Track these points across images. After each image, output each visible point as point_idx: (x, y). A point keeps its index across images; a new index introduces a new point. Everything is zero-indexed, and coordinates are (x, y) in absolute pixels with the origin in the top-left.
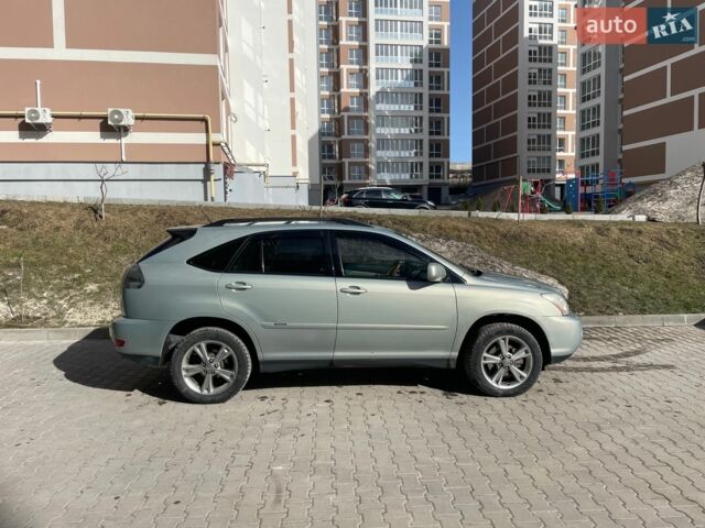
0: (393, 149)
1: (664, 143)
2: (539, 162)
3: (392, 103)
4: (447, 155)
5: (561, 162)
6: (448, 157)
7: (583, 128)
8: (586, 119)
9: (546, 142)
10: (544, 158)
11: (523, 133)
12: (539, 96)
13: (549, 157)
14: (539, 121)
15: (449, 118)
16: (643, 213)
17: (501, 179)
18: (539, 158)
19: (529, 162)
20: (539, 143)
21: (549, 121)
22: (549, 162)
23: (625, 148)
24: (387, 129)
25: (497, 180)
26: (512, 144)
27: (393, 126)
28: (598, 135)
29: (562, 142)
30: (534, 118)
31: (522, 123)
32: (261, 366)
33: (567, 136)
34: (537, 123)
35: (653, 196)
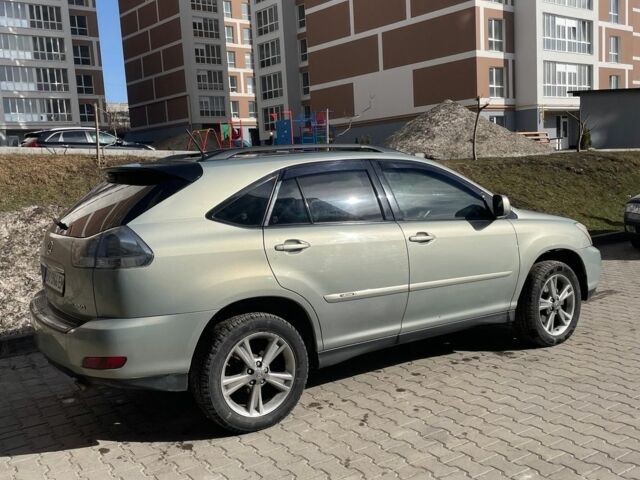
0: (25, 80)
1: (352, 84)
2: (212, 104)
3: (17, 17)
4: (101, 91)
5: (236, 104)
6: (103, 93)
7: (263, 65)
8: (264, 56)
9: (217, 79)
10: (217, 98)
11: (192, 68)
12: (206, 25)
13: (223, 98)
14: (208, 55)
15: (98, 43)
16: (420, 151)
17: (168, 123)
18: (211, 98)
19: (201, 103)
20: (210, 81)
21: (219, 55)
22: (223, 103)
23: (312, 88)
24: (14, 53)
25: (164, 124)
26: (178, 81)
27: (21, 49)
28: (280, 74)
29: (234, 80)
30: (202, 51)
31: (189, 56)
32: (320, 360)
33: (239, 73)
34: (205, 57)
35: (419, 134)
